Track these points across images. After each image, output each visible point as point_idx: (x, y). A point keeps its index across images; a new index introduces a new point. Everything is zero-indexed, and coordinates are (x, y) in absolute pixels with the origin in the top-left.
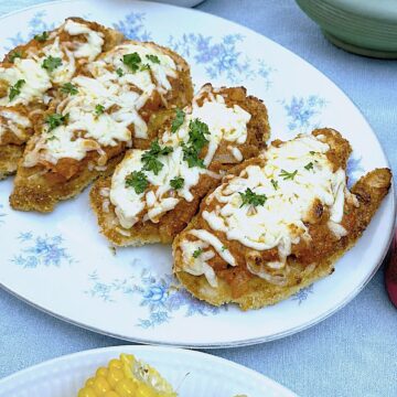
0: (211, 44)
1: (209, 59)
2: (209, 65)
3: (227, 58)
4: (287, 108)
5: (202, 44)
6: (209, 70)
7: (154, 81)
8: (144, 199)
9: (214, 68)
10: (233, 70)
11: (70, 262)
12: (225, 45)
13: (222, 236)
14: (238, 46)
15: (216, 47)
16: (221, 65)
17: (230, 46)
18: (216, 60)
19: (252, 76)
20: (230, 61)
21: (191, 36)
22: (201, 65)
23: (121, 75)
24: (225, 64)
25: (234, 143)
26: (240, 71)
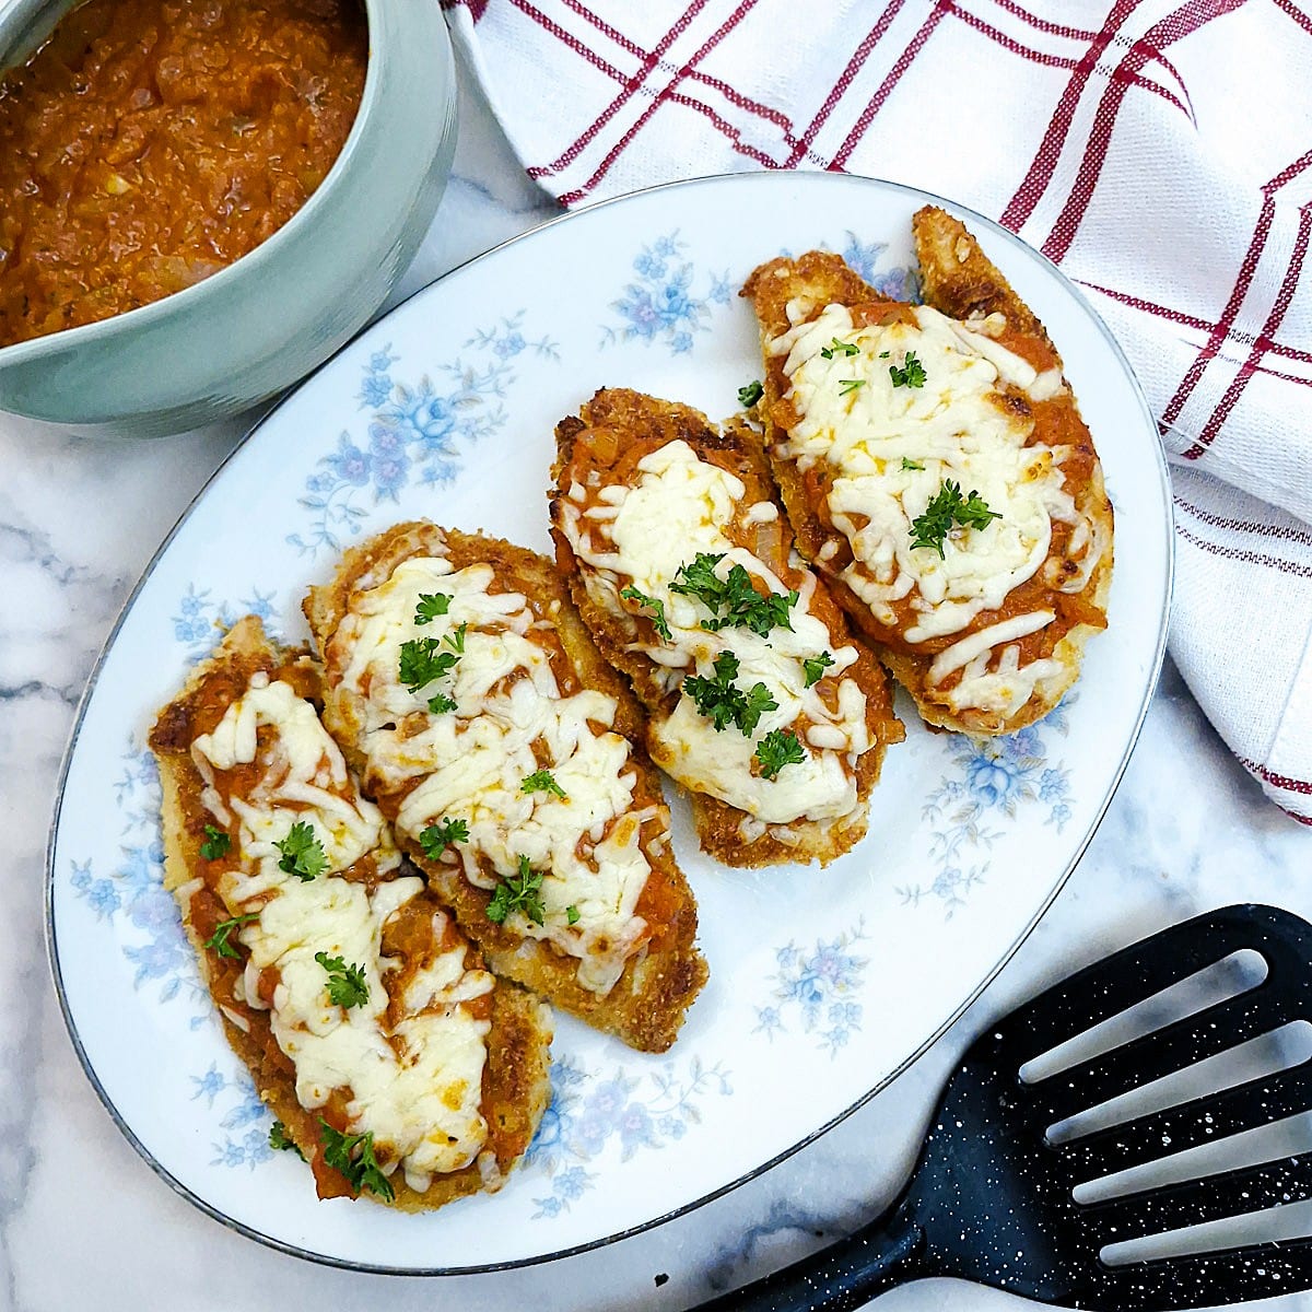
0: (363, 442)
1: (400, 465)
2: (414, 472)
3: (423, 417)
4: (628, 333)
5: (350, 464)
6: (430, 477)
7: (494, 630)
8: (818, 750)
9: (428, 463)
10: (461, 415)
11: (858, 936)
12: (387, 408)
13: (988, 617)
14: (405, 374)
15: (378, 433)
16: (434, 442)
17: (393, 395)
18: (412, 449)
19: (503, 378)
20: (434, 413)
21: (315, 483)
22: (402, 493)
23: (452, 705)
24: (436, 429)
25: (740, 508)
26: (472, 400)
